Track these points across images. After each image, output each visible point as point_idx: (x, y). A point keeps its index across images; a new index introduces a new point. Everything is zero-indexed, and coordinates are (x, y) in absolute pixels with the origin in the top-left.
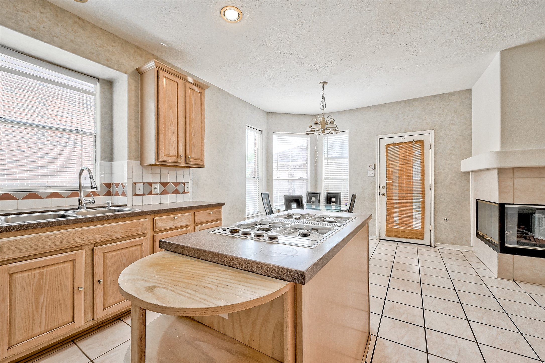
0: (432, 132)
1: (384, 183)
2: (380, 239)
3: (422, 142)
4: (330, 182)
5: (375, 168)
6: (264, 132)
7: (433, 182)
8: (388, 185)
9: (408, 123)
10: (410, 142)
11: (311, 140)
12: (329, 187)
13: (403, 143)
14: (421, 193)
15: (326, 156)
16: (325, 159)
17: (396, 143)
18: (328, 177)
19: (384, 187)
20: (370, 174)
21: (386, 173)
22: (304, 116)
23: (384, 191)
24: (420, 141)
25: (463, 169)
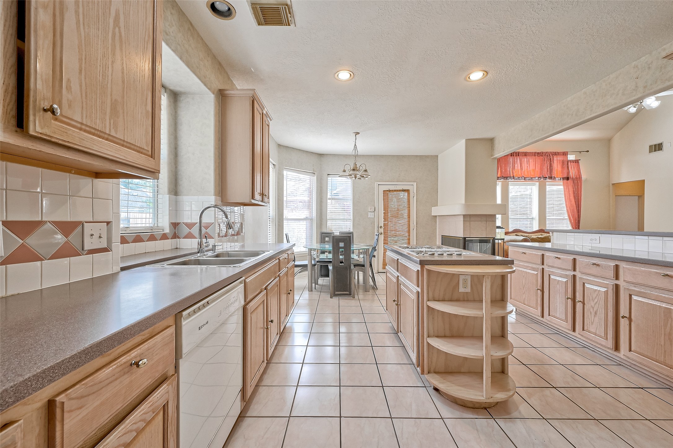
0: (415, 183)
1: (382, 224)
2: (378, 272)
3: (408, 191)
4: (333, 222)
5: (375, 210)
6: (277, 166)
7: (415, 224)
8: (384, 225)
9: (399, 174)
10: (401, 190)
11: (317, 179)
12: (332, 227)
13: (395, 190)
14: (408, 232)
15: (330, 197)
16: (330, 199)
17: (391, 190)
18: (333, 217)
19: (381, 227)
20: (370, 215)
21: (383, 215)
22: (312, 154)
23: (382, 230)
24: (407, 190)
25: (433, 214)
